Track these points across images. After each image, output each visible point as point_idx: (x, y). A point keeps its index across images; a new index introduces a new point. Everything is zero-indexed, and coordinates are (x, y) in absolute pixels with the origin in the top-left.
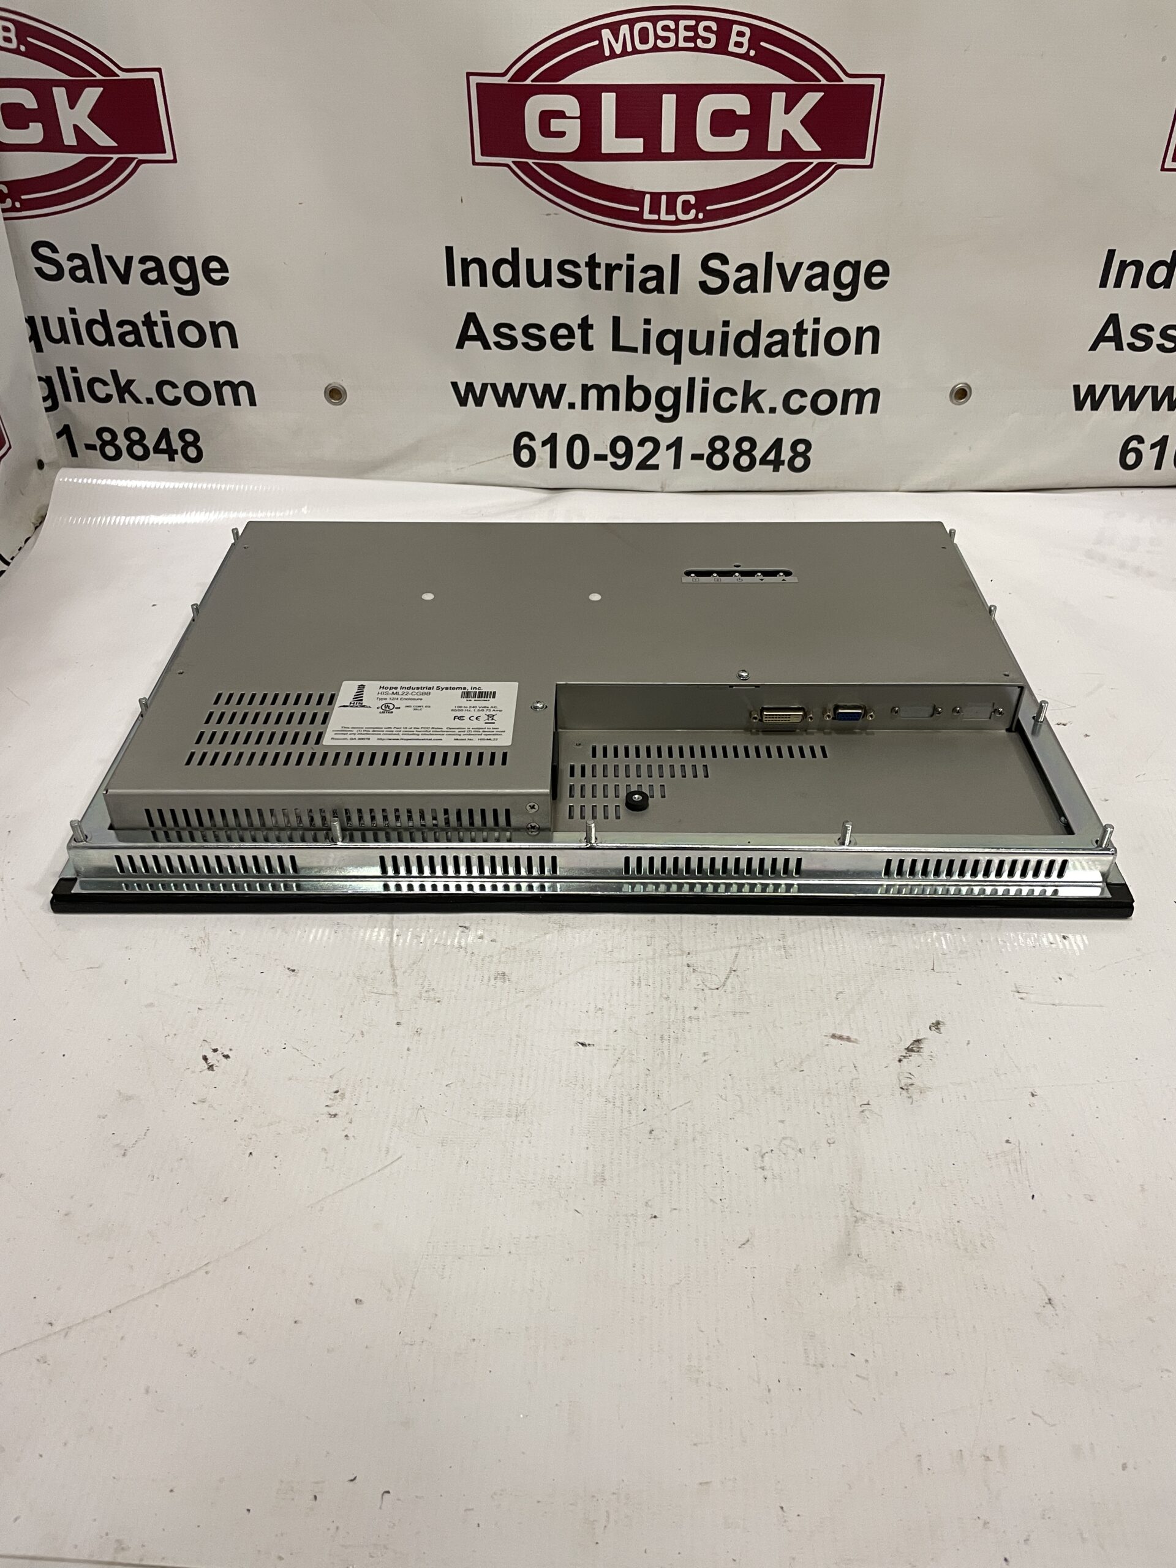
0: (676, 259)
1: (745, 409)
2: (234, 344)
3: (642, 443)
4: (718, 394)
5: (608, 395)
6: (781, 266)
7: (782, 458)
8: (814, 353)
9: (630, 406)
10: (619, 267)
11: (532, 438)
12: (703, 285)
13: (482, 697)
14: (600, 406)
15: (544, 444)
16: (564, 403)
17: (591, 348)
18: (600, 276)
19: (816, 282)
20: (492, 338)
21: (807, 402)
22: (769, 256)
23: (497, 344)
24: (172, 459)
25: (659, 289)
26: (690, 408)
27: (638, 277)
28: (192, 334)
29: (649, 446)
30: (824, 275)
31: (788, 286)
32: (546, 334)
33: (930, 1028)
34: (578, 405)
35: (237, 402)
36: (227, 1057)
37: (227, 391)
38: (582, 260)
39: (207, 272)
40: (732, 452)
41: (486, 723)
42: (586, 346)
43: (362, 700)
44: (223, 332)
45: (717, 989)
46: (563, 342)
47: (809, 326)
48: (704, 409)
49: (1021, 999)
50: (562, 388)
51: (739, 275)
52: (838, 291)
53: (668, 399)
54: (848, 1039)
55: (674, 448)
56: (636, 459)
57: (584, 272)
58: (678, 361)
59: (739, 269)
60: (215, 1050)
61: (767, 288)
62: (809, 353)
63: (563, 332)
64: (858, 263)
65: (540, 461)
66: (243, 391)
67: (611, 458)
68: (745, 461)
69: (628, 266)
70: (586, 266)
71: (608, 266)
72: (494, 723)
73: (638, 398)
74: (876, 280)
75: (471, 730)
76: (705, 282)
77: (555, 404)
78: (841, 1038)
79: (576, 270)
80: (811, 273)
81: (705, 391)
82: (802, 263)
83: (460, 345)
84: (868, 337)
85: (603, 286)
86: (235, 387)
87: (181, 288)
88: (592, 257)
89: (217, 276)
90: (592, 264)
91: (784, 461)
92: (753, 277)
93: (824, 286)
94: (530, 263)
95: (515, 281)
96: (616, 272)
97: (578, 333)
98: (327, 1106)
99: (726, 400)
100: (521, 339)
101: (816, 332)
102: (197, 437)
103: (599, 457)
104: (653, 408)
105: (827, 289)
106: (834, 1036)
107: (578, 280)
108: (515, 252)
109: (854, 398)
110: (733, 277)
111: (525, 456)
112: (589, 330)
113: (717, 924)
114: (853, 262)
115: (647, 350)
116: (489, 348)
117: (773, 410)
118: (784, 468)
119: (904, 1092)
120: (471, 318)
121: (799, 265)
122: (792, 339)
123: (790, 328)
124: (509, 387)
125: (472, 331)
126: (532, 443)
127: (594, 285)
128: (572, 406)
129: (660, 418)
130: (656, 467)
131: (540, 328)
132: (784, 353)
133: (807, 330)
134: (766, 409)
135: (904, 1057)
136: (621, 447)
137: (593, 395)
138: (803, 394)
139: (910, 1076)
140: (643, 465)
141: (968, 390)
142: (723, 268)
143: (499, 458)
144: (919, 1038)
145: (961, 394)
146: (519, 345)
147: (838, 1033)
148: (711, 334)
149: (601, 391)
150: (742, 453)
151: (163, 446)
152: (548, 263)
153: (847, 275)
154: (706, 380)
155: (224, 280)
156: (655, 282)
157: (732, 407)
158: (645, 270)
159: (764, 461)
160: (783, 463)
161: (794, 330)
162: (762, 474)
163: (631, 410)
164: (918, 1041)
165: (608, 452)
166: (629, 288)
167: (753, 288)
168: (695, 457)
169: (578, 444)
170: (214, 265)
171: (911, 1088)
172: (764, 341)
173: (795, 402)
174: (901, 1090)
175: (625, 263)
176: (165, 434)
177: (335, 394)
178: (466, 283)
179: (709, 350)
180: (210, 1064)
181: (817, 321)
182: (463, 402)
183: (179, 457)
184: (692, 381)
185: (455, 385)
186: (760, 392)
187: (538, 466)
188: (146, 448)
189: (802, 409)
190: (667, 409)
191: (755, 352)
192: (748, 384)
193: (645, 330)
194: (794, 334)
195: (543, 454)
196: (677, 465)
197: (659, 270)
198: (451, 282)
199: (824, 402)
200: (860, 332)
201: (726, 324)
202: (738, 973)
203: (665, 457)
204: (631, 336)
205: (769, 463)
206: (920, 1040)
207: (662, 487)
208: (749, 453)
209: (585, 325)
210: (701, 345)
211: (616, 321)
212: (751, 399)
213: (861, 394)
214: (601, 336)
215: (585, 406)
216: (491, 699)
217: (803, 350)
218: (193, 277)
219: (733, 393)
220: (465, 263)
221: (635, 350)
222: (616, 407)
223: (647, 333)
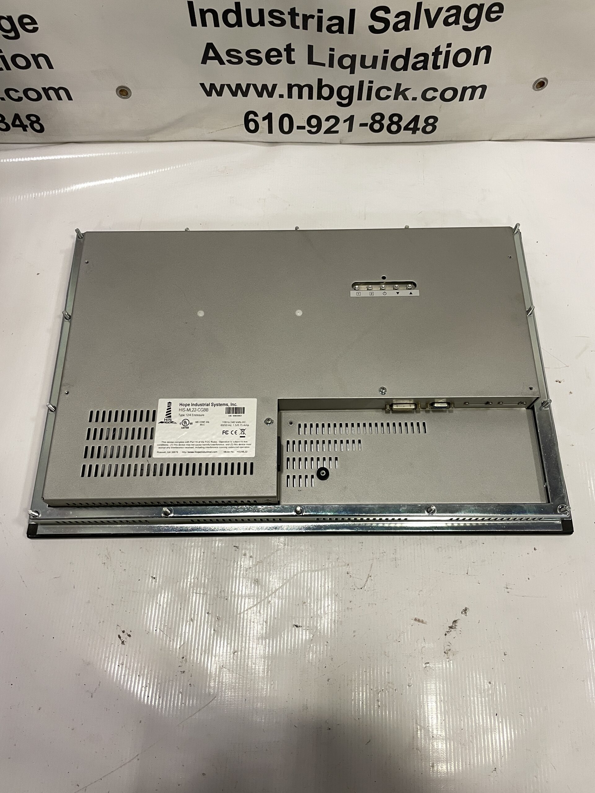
0: (352, 12)
1: (396, 98)
2: (51, 67)
3: (328, 119)
4: (379, 90)
5: (306, 91)
6: (427, 11)
7: (418, 127)
8: (445, 66)
9: (320, 96)
10: (312, 17)
11: (256, 115)
12: (372, 29)
13: (237, 413)
14: (300, 96)
15: (264, 119)
16: (276, 94)
17: (293, 62)
18: (299, 21)
19: (451, 20)
20: (225, 58)
21: (438, 94)
22: (419, 5)
23: (229, 61)
24: (25, 130)
25: (341, 31)
26: (360, 98)
27: (325, 23)
28: (21, 62)
29: (332, 121)
30: (457, 15)
31: (431, 24)
32: (263, 55)
33: (462, 612)
34: (286, 95)
35: (60, 98)
36: (129, 636)
37: (51, 93)
38: (286, 11)
39: (23, 25)
40: (386, 122)
41: (241, 437)
42: (290, 61)
43: (170, 417)
44: (41, 60)
45: (361, 588)
46: (274, 60)
47: (443, 49)
48: (369, 98)
49: (508, 592)
50: (274, 86)
51: (397, 20)
52: (466, 24)
53: (345, 93)
54: (422, 622)
55: (348, 122)
56: (324, 129)
57: (287, 18)
58: (352, 72)
59: (397, 16)
60: (123, 632)
61: (416, 27)
62: (442, 67)
63: (274, 53)
64: (482, 5)
65: (262, 129)
66: (62, 93)
67: (308, 128)
68: (394, 128)
69: (318, 16)
70: (289, 14)
71: (304, 16)
72: (244, 437)
73: (326, 92)
74: (493, 16)
75: (232, 443)
76: (373, 26)
77: (270, 95)
78: (419, 621)
79: (282, 16)
80: (448, 14)
81: (370, 89)
82: (442, 8)
83: (204, 62)
84: (483, 53)
85: (301, 27)
86: (56, 91)
87: (8, 36)
88: (293, 10)
89: (30, 27)
90: (293, 13)
91: (419, 128)
92: (407, 21)
93: (457, 22)
94: (249, 11)
95: (239, 23)
96: (310, 20)
97: (284, 54)
98: (180, 666)
99: (383, 93)
100: (245, 58)
101: (448, 53)
102: (38, 119)
103: (299, 128)
104: (335, 98)
105: (459, 24)
106: (416, 620)
107: (283, 23)
108: (238, 5)
109: (469, 92)
110: (393, 20)
111: (252, 126)
112: (292, 52)
113: (362, 543)
114: (479, 5)
115: (331, 65)
116: (224, 64)
117: (414, 99)
118: (419, 132)
119: (446, 655)
120: (210, 46)
121: (440, 10)
122: (431, 58)
123: (430, 51)
124: (239, 86)
125: (211, 54)
126: (256, 118)
127: (294, 25)
128: (281, 96)
129: (339, 104)
130: (337, 132)
131: (258, 52)
132: (425, 67)
133: (442, 52)
134: (410, 98)
135: (448, 632)
136: (314, 122)
137: (295, 90)
138: (435, 90)
139: (449, 644)
140: (328, 131)
141: (545, 82)
142: (386, 16)
143: (235, 126)
144: (456, 619)
145: (541, 84)
146: (244, 62)
147: (418, 617)
148: (375, 58)
149: (300, 88)
150: (392, 123)
151: (17, 123)
152: (261, 11)
153: (473, 13)
154: (371, 82)
155: (35, 30)
156: (338, 27)
157: (388, 97)
158: (331, 19)
159: (406, 128)
160: (419, 129)
161: (433, 53)
162: (405, 135)
163: (321, 99)
164: (455, 621)
165: (306, 125)
166: (320, 29)
167: (407, 28)
168: (362, 125)
169: (286, 120)
170: (26, 20)
171: (449, 652)
172: (412, 61)
173: (429, 95)
174: (444, 653)
175: (316, 14)
176: (17, 117)
177: (123, 92)
178: (204, 24)
179: (374, 66)
180: (122, 641)
181: (449, 45)
182: (209, 94)
183: (29, 129)
184: (361, 83)
185: (202, 85)
186: (407, 89)
187: (261, 132)
188: (7, 124)
189: (434, 98)
190: (344, 99)
191: (405, 68)
192: (399, 85)
193: (330, 54)
194: (432, 55)
195: (264, 125)
196: (350, 130)
197: (341, 19)
198: (194, 23)
199: (449, 94)
200: (479, 50)
201: (386, 51)
202: (372, 578)
203: (342, 127)
204: (321, 56)
205: (410, 129)
206: (456, 621)
207: (340, 142)
208: (397, 123)
209: (289, 49)
210: (368, 62)
211: (310, 48)
212: (400, 92)
213: (474, 89)
214: (299, 55)
215: (290, 96)
216: (242, 415)
217: (438, 65)
218: (14, 28)
219: (389, 89)
220: (203, 13)
221: (323, 65)
222: (310, 97)
223: (332, 57)
